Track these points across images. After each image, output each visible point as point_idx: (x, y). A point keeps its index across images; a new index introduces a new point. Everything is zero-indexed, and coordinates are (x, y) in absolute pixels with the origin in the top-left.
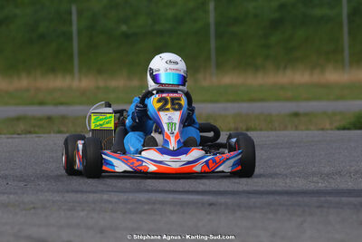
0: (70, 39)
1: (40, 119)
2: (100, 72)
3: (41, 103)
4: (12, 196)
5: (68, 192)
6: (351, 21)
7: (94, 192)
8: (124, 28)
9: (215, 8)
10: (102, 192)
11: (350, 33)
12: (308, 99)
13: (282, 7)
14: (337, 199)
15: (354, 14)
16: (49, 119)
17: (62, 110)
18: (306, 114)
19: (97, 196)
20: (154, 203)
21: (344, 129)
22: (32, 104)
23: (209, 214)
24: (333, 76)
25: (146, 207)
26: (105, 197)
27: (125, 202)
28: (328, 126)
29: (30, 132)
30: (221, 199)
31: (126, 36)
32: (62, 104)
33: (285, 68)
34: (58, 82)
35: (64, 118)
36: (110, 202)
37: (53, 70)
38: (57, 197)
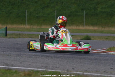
0: (25, 17)
1: (18, 34)
2: (31, 24)
3: (18, 31)
4: (4, 52)
5: (17, 52)
6: (85, 16)
7: (23, 52)
8: (37, 15)
9: (57, 12)
10: (25, 52)
11: (85, 19)
12: (76, 32)
13: (71, 12)
14: (77, 56)
15: (86, 14)
16: (19, 34)
17: (22, 32)
18: (75, 36)
19: (23, 53)
20: (35, 55)
21: (82, 39)
22: (16, 31)
23: (47, 59)
24: (81, 28)
25: (33, 56)
26: (25, 53)
27: (29, 55)
28: (79, 39)
29: (13, 37)
30: (51, 55)
31: (37, 17)
32: (23, 31)
33: (71, 25)
34: (22, 26)
35: (22, 34)
36: (26, 55)
37: (21, 24)
38: (14, 53)
